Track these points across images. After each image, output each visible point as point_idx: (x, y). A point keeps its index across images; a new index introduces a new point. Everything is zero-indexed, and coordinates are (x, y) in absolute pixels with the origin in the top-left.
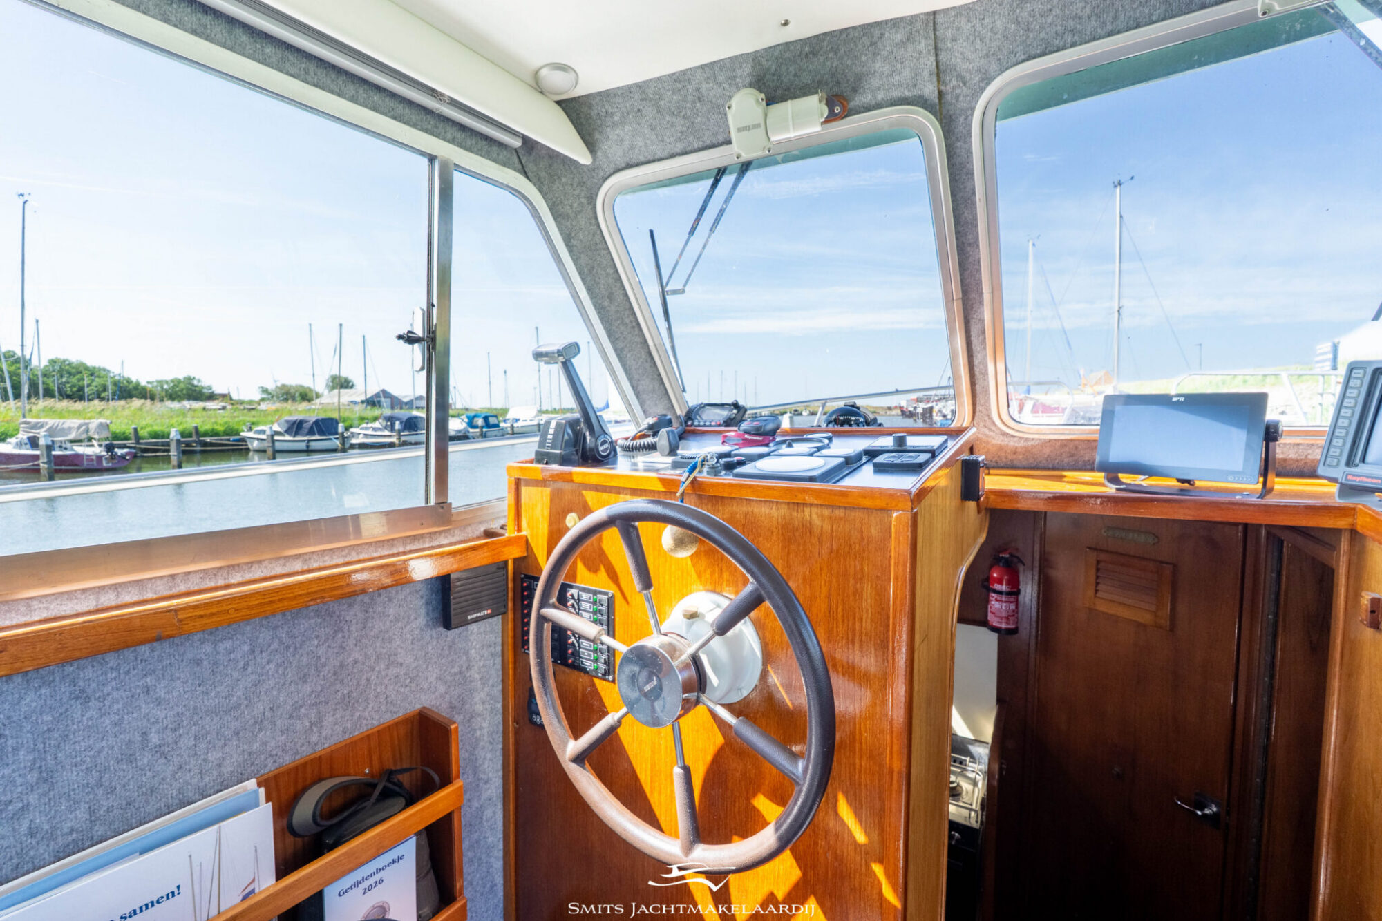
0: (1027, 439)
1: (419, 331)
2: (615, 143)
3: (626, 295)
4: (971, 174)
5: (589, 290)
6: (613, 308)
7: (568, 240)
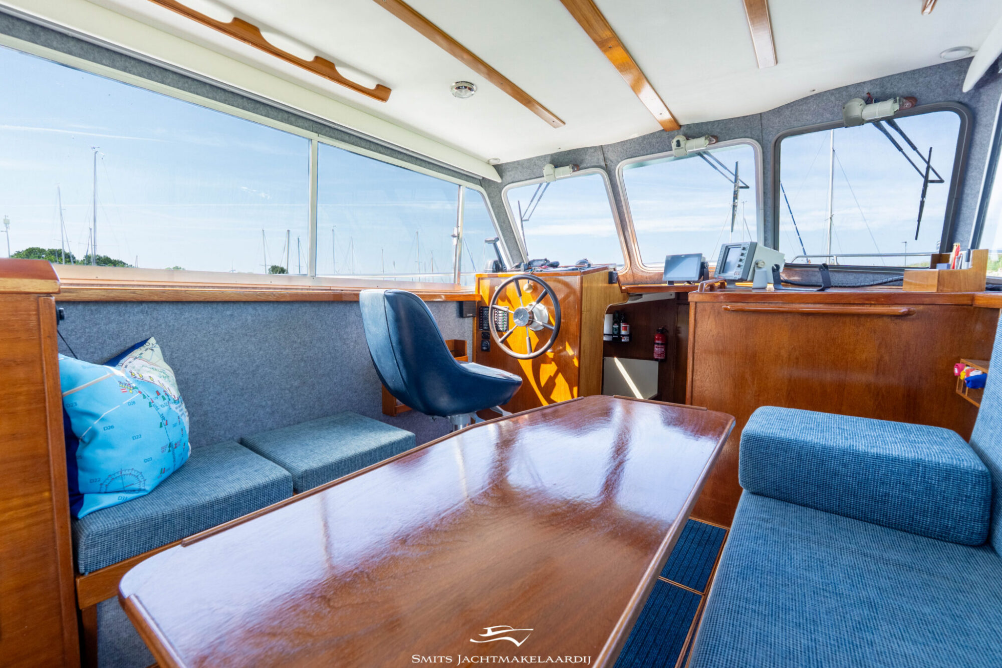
0: (650, 273)
1: (456, 235)
2: (508, 176)
3: (509, 221)
4: (617, 186)
5: (497, 220)
6: (505, 226)
7: (492, 204)
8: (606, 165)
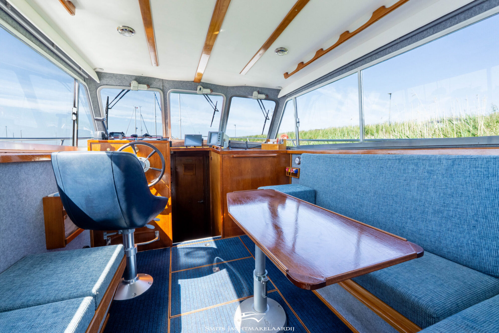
2: (105, 81)
5: (93, 106)
6: (96, 110)
7: (90, 95)
8: (163, 89)
